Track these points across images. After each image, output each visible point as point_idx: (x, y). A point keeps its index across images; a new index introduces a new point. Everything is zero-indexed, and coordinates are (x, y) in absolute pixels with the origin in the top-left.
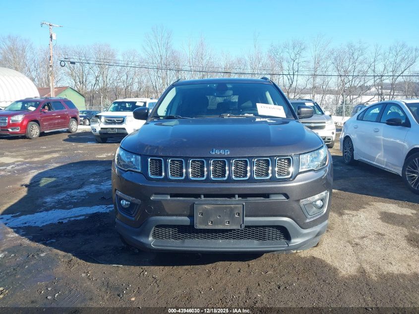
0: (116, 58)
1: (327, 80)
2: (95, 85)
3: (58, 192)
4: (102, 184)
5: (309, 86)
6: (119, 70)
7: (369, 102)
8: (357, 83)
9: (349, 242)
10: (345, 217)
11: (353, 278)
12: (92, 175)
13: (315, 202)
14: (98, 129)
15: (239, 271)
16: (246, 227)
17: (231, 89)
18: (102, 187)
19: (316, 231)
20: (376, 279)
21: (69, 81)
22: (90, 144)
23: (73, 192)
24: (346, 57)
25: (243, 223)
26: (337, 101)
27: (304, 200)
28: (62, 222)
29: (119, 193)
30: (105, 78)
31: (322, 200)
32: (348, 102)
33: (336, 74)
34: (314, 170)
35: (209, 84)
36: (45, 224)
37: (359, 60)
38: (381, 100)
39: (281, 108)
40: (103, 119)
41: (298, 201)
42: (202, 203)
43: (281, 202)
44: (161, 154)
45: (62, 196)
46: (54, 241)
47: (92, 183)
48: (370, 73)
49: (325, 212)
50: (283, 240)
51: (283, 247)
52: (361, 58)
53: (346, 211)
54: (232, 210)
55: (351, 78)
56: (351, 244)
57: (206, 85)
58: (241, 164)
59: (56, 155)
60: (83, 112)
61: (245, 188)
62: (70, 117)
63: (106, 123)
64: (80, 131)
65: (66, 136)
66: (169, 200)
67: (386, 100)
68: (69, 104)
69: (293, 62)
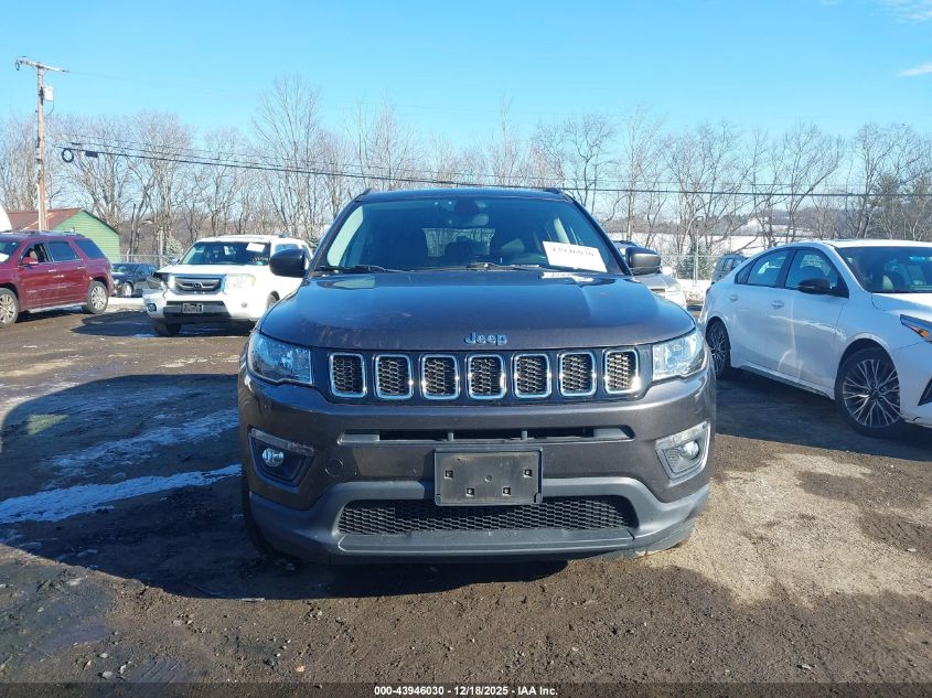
0: (192, 146)
1: (657, 203)
2: (142, 205)
3: (86, 445)
4: (185, 425)
5: (620, 215)
6: (198, 174)
7: (744, 251)
8: (719, 209)
9: (745, 534)
10: (729, 485)
11: (764, 606)
12: (158, 406)
13: (682, 445)
14: (161, 305)
15: (524, 602)
16: (545, 499)
17: (484, 212)
18: (186, 431)
19: (687, 506)
20: (811, 606)
21: (80, 196)
22: (140, 339)
23: (120, 444)
24: (697, 154)
25: (540, 492)
26: (679, 246)
27: (663, 440)
28: (106, 511)
29: (259, 434)
30: (165, 190)
31: (696, 441)
32: (704, 250)
33: (677, 188)
34: (682, 378)
35: (436, 199)
36: (65, 516)
37: (723, 161)
38: (770, 246)
39: (595, 251)
40: (172, 282)
41: (652, 442)
42: (451, 449)
43: (618, 446)
44: (359, 346)
45: (96, 454)
46: (95, 551)
47: (163, 423)
48: (746, 188)
49: (704, 465)
50: (622, 528)
51: (624, 542)
52: (727, 157)
53: (732, 473)
54: (515, 463)
55: (706, 197)
56: (750, 538)
57: (429, 201)
58: (533, 366)
59: (64, 363)
60: (117, 267)
61: (542, 417)
62: (91, 278)
63: (180, 290)
64: (113, 310)
65: (78, 321)
66: (379, 444)
67: (779, 245)
68: (88, 247)
69: (584, 163)
